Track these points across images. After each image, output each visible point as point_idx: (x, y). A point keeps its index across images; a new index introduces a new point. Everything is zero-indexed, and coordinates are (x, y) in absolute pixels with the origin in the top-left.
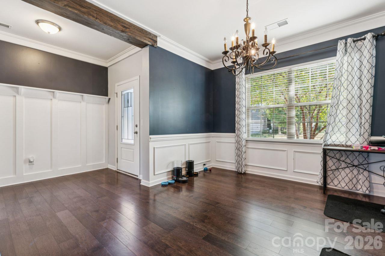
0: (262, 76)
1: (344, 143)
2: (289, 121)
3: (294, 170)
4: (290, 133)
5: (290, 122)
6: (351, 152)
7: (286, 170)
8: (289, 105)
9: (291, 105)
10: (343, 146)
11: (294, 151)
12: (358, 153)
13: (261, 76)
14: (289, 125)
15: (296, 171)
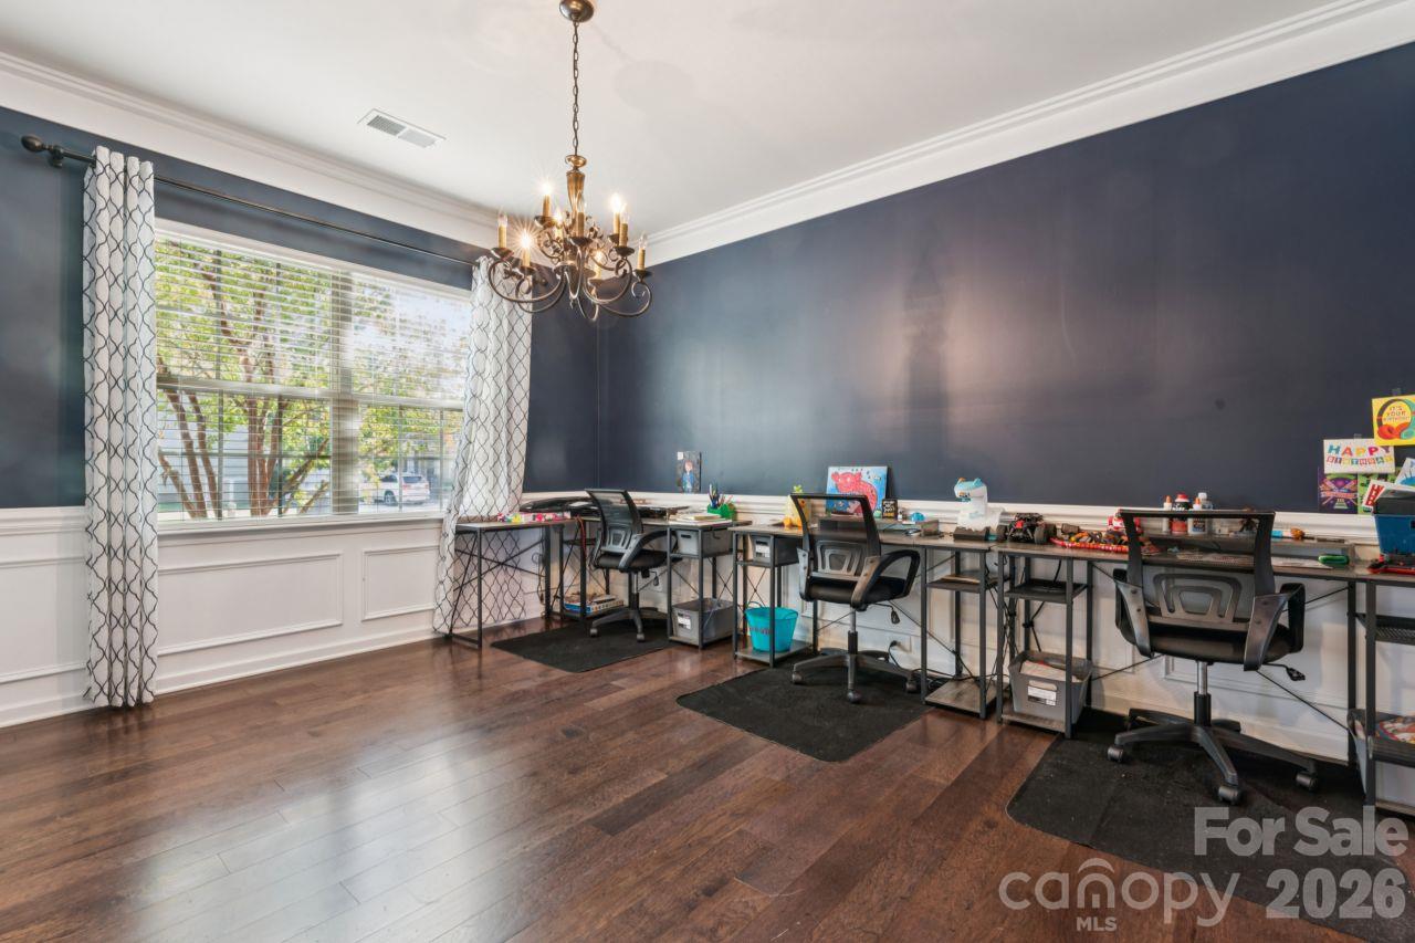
0: (223, 250)
1: (484, 514)
2: (342, 451)
3: (365, 614)
4: (345, 493)
5: (345, 455)
6: (494, 533)
7: (338, 623)
8: (342, 397)
9: (350, 397)
10: (482, 520)
11: (366, 553)
12: (505, 533)
13: (216, 249)
14: (342, 466)
15: (370, 617)
